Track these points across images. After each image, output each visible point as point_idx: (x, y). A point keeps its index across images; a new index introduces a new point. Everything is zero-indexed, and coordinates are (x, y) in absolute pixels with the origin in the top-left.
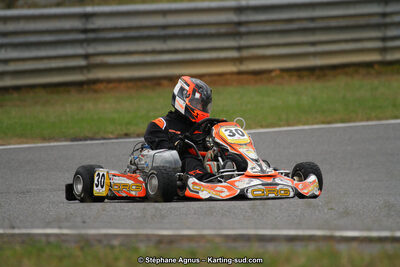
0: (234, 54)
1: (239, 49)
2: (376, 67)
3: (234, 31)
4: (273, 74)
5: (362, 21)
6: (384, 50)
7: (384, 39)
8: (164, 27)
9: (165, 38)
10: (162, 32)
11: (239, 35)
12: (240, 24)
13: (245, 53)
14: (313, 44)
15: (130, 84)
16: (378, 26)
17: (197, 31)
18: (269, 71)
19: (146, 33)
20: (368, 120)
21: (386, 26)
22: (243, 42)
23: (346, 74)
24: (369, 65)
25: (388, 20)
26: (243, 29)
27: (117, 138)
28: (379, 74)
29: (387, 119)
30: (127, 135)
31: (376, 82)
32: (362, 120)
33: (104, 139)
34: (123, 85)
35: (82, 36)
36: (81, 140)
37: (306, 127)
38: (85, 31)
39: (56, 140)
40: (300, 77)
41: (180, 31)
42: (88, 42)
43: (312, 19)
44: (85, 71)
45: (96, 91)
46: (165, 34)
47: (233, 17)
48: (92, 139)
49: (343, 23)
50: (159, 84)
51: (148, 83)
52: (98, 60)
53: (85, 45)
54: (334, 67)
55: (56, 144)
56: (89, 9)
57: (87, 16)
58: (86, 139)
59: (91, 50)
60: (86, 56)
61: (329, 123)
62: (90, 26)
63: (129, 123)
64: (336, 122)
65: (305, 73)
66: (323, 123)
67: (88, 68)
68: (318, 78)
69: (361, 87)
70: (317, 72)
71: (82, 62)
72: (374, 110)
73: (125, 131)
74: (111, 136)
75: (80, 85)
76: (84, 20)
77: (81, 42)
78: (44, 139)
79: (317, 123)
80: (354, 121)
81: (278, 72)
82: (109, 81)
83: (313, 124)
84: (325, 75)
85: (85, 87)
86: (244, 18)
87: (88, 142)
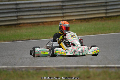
0: (62, 15)
1: (63, 13)
2: (104, 18)
3: (62, 8)
4: (73, 21)
5: (100, 5)
6: (106, 13)
7: (106, 10)
8: (40, 7)
9: (41, 10)
10: (40, 9)
11: (63, 9)
12: (63, 6)
13: (65, 15)
14: (85, 11)
15: (30, 24)
16: (104, 6)
17: (50, 8)
18: (72, 20)
19: (35, 9)
20: (101, 34)
21: (107, 6)
22: (64, 11)
23: (95, 20)
24: (102, 18)
25: (107, 4)
26: (64, 7)
27: (26, 40)
28: (105, 20)
29: (107, 33)
30: (29, 39)
31: (104, 23)
32: (100, 34)
33: (22, 41)
34: (28, 25)
35: (16, 10)
36: (15, 41)
37: (83, 36)
38: (17, 9)
39: (8, 41)
40: (82, 22)
41: (45, 8)
42: (18, 12)
43: (85, 4)
44: (17, 21)
45: (20, 27)
46: (41, 9)
47: (61, 4)
48: (18, 41)
49: (94, 5)
50: (39, 24)
51: (36, 24)
52: (21, 17)
53: (17, 13)
54: (91, 18)
55: (8, 42)
56: (18, 2)
57: (17, 4)
58: (17, 41)
59: (18, 14)
60: (17, 16)
61: (90, 35)
62: (18, 7)
63: (30, 36)
64: (92, 34)
65: (83, 20)
66: (88, 35)
67: (18, 20)
68: (87, 22)
69: (100, 24)
70: (86, 20)
71: (16, 18)
72: (103, 31)
73: (29, 38)
74: (24, 40)
75: (15, 25)
76: (16, 5)
77: (15, 12)
78: (5, 41)
79: (86, 35)
80: (97, 34)
81: (75, 20)
82: (24, 24)
83: (85, 35)
84: (89, 21)
85: (17, 25)
86: (64, 4)
87: (18, 42)
